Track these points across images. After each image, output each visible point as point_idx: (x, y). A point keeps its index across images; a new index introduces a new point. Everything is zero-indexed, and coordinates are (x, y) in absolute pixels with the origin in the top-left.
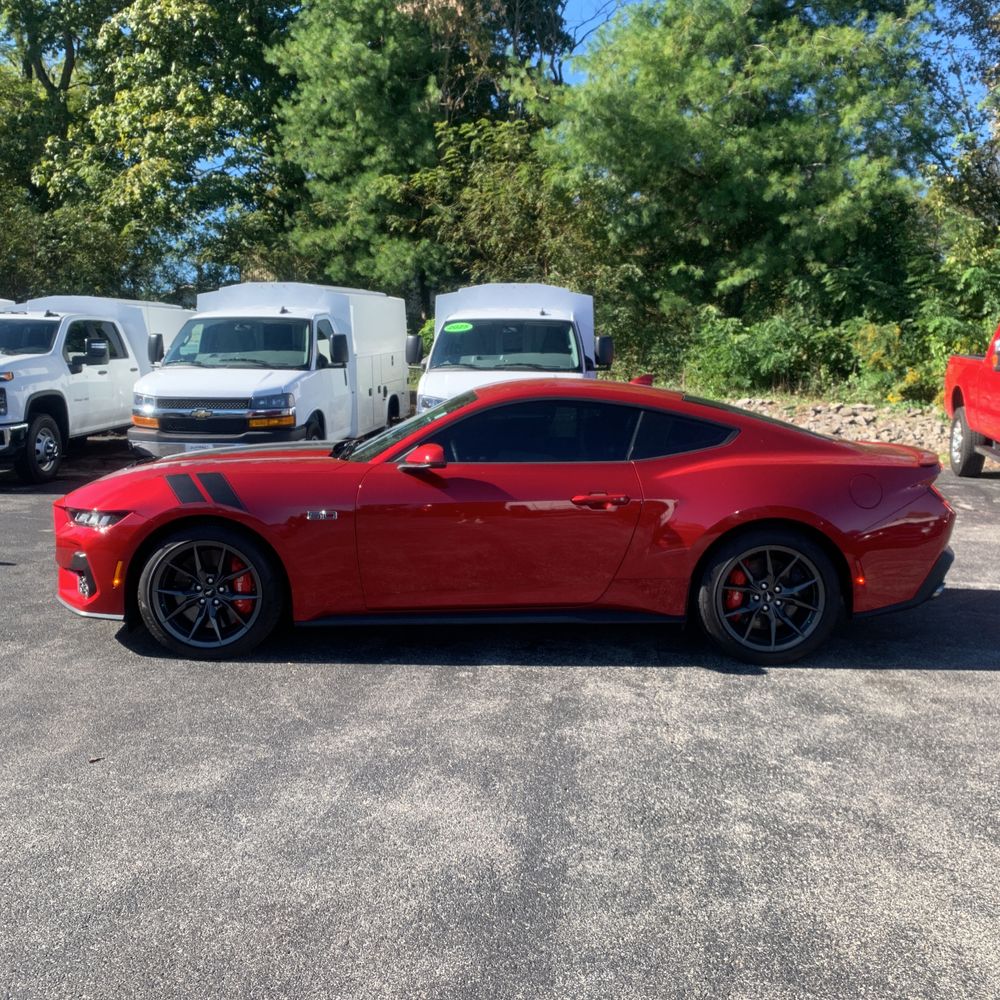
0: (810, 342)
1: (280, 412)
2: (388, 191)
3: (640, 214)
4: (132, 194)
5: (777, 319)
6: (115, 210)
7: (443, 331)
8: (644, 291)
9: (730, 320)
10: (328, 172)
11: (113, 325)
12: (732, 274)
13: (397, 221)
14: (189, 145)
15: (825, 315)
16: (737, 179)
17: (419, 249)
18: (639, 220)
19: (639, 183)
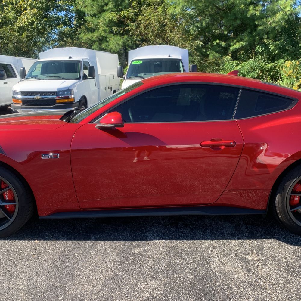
0: (263, 68)
1: (68, 97)
2: (112, 18)
3: (202, 23)
4: (25, 22)
5: (252, 61)
6: (19, 28)
7: (131, 64)
8: (203, 52)
9: (235, 61)
10: (92, 13)
11: (11, 65)
12: (235, 44)
13: (116, 29)
14: (44, 4)
15: (268, 59)
16: (237, 9)
17: (124, 39)
18: (202, 25)
19: (201, 12)
